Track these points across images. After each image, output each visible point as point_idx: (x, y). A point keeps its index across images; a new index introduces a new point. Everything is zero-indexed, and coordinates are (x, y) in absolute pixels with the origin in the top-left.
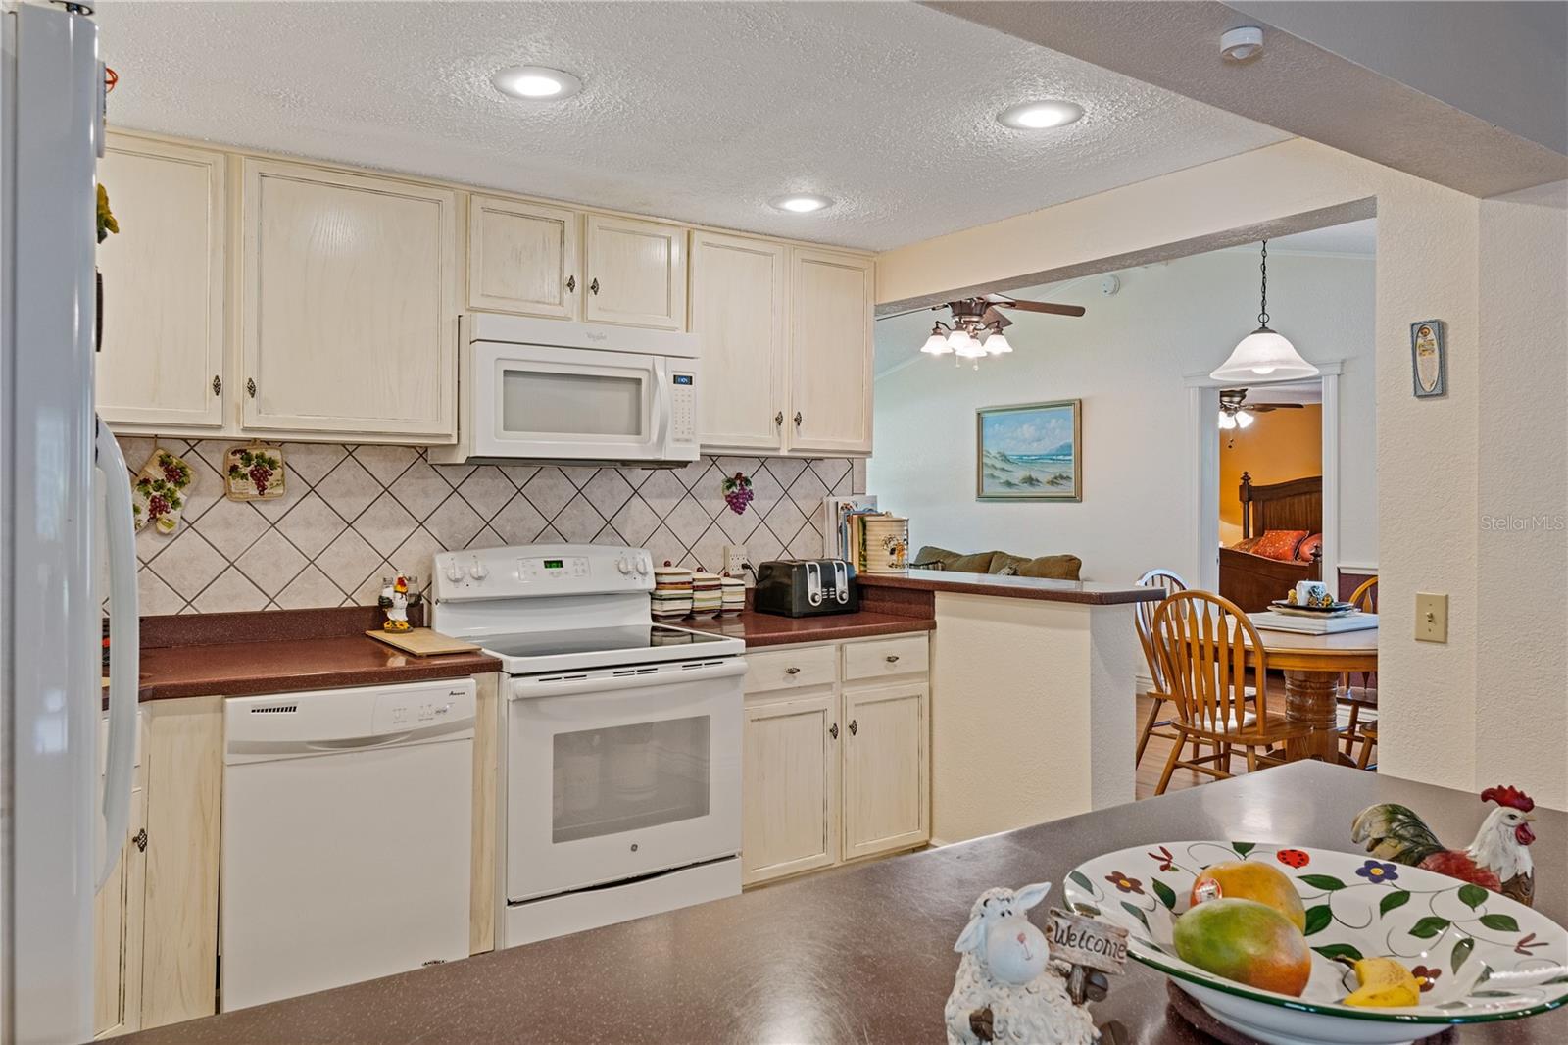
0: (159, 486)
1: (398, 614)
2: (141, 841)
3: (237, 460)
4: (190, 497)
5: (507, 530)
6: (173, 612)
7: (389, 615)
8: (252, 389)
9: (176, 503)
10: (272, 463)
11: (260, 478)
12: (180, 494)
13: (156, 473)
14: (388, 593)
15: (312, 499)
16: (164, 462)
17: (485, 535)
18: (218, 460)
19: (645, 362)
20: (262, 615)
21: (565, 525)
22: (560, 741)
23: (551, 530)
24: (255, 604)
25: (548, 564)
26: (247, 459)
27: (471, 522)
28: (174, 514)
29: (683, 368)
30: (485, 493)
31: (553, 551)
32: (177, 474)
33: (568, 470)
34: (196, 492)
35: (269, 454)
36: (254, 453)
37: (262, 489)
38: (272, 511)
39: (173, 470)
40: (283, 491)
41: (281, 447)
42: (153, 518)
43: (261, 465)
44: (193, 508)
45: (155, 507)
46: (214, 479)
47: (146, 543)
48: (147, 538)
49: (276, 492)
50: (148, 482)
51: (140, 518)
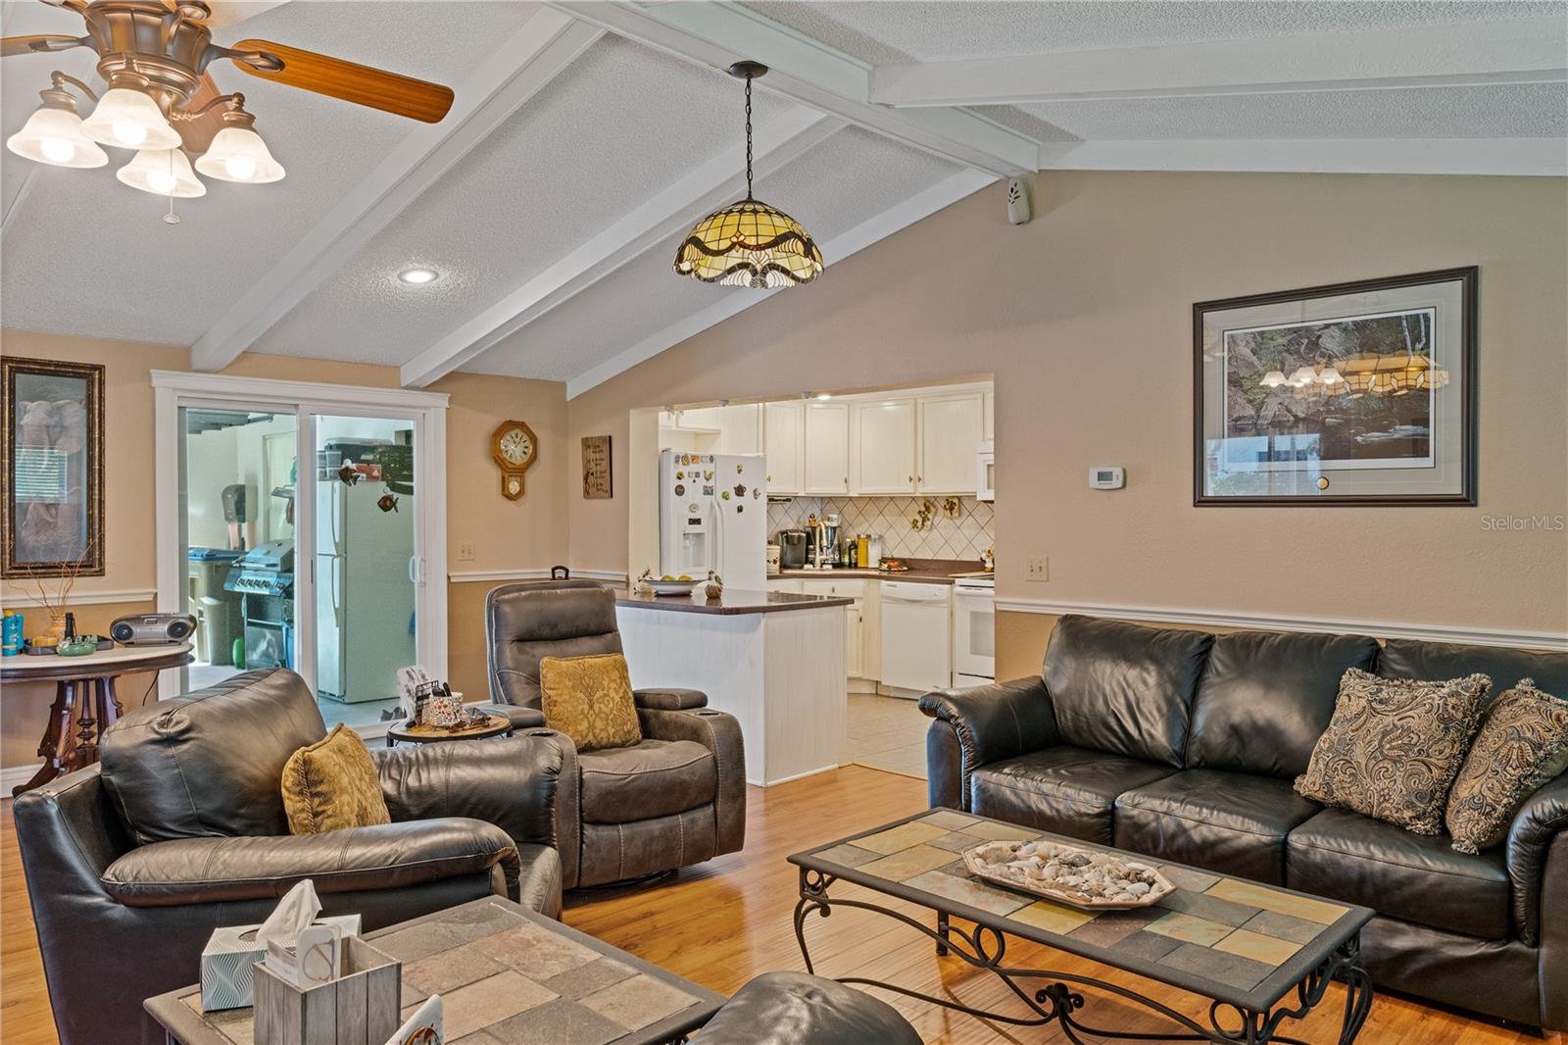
0: (924, 513)
1: (989, 565)
2: (861, 620)
3: (946, 503)
4: (934, 517)
6: (930, 558)
7: (986, 565)
8: (921, 480)
9: (928, 519)
10: (955, 504)
11: (951, 509)
12: (930, 516)
13: (923, 509)
14: (984, 556)
15: (970, 517)
16: (925, 505)
18: (943, 503)
22: (974, 614)
24: (952, 557)
26: (948, 503)
28: (928, 523)
32: (928, 509)
34: (936, 514)
35: (954, 500)
36: (950, 500)
37: (952, 513)
38: (957, 522)
39: (928, 505)
40: (960, 515)
41: (959, 498)
42: (923, 525)
43: (952, 504)
44: (937, 519)
45: (923, 521)
46: (941, 510)
47: (924, 533)
48: (923, 531)
49: (957, 514)
50: (920, 512)
51: (920, 524)
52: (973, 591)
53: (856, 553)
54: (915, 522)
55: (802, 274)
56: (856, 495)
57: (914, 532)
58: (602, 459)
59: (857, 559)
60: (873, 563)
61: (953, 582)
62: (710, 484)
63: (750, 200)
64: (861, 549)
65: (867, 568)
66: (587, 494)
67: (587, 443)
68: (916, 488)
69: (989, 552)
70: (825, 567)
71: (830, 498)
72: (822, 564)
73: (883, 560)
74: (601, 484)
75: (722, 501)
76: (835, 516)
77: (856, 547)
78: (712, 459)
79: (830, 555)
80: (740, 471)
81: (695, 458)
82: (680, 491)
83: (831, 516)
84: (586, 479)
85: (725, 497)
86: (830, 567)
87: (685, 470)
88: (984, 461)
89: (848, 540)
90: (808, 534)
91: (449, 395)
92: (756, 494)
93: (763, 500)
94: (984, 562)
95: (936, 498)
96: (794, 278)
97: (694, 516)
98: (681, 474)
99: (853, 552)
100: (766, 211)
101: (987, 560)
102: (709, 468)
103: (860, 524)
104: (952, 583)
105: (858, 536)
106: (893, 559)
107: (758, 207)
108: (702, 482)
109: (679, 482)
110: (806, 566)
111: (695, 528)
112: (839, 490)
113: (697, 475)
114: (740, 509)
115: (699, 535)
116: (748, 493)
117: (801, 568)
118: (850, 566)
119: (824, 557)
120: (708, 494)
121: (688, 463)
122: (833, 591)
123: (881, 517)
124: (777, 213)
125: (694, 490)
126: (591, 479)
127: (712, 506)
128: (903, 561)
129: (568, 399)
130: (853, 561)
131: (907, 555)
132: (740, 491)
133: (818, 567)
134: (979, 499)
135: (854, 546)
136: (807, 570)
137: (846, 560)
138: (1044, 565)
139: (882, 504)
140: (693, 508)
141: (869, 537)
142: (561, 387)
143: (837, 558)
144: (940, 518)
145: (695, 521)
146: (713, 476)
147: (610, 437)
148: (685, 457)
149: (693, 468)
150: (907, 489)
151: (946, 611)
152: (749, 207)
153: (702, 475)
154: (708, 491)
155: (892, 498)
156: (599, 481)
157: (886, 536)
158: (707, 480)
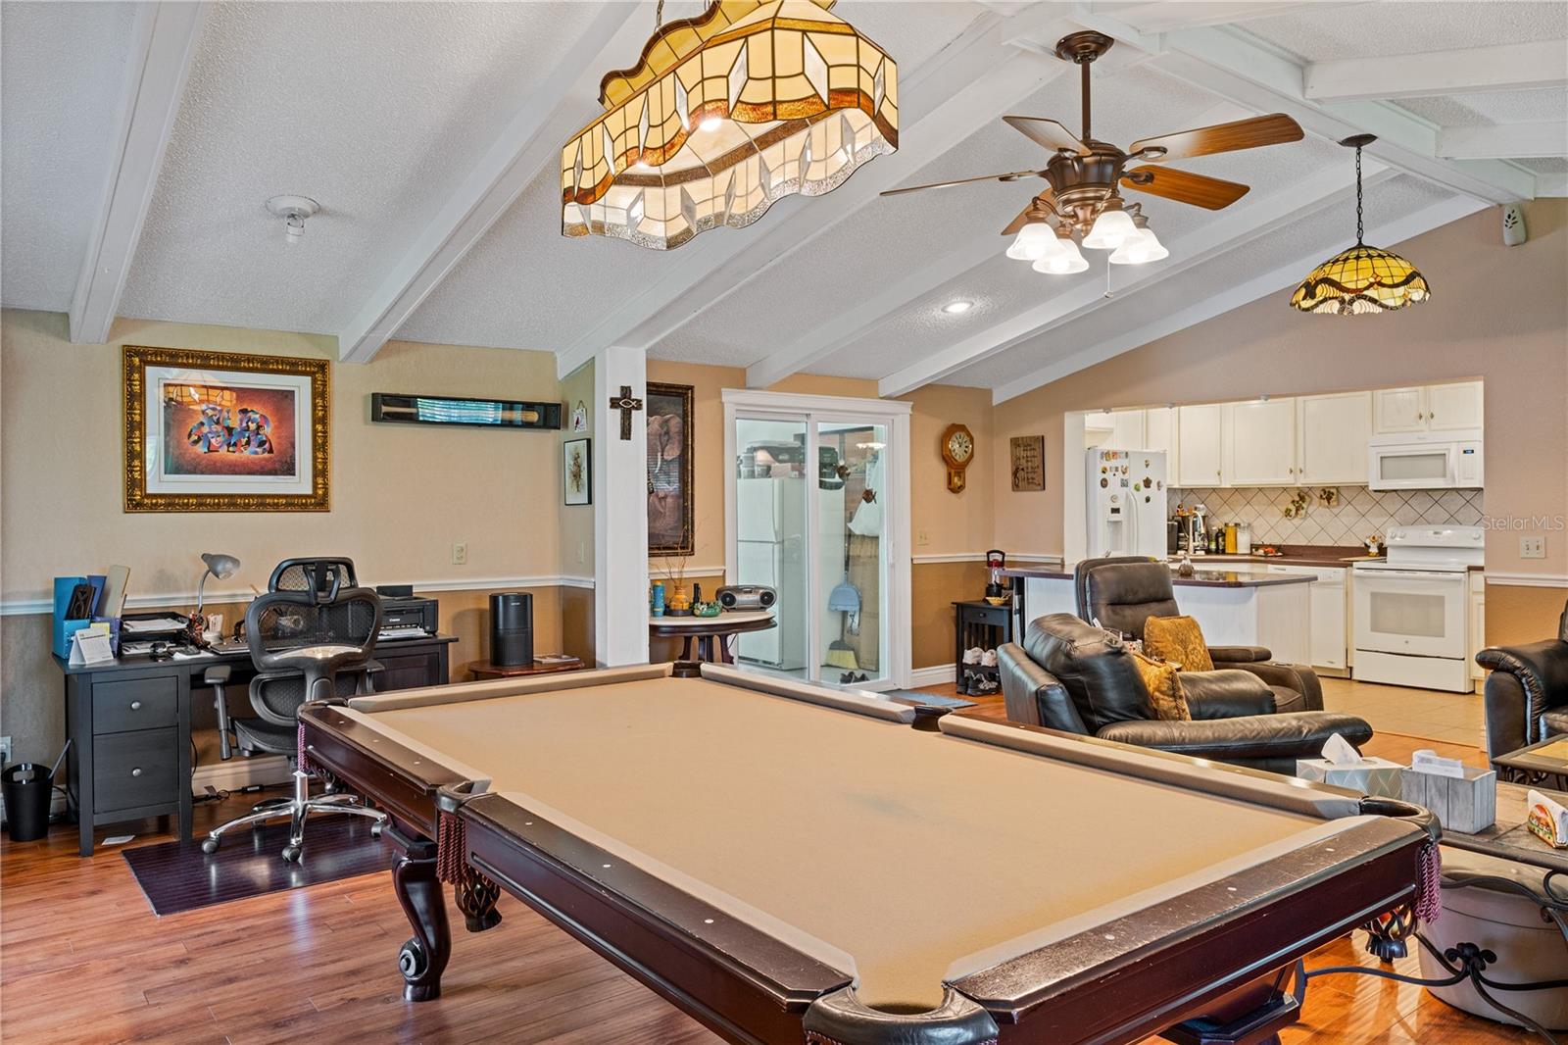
0: (1298, 502)
1: (1374, 550)
3: (1322, 493)
4: (1309, 506)
5: (1430, 519)
6: (1304, 544)
7: (1370, 550)
8: (1301, 471)
9: (1303, 508)
10: (1333, 494)
11: (1329, 499)
12: (1304, 505)
13: (1297, 499)
14: (1368, 542)
15: (1349, 506)
16: (1299, 495)
17: (1420, 520)
18: (1318, 493)
19: (1445, 446)
20: (1332, 547)
21: (1460, 517)
22: (1374, 595)
23: (1452, 520)
24: (1330, 544)
25: (1436, 533)
26: (1325, 493)
27: (1413, 515)
28: (1302, 512)
29: (1468, 447)
30: (1420, 504)
31: (1437, 528)
32: (1302, 498)
33: (1461, 492)
34: (1310, 503)
35: (1332, 490)
36: (1327, 490)
37: (1329, 503)
38: (1336, 510)
39: (1302, 497)
40: (1338, 504)
41: (1337, 488)
42: (1297, 513)
43: (1328, 495)
44: (1311, 509)
45: (1297, 510)
46: (1316, 500)
47: (1297, 521)
48: (1296, 519)
49: (1335, 503)
50: (1293, 501)
51: (1293, 513)
52: (1373, 573)
53: (1224, 540)
54: (1287, 513)
55: (1391, 303)
56: (1228, 486)
57: (1285, 520)
58: (1034, 457)
59: (1224, 546)
60: (1243, 548)
61: (1352, 566)
62: (1126, 477)
63: (1360, 246)
64: (1230, 538)
65: (1236, 554)
66: (1016, 487)
67: (1016, 443)
68: (1296, 480)
69: (1374, 538)
70: (1198, 553)
71: (1192, 490)
72: (1195, 550)
73: (1254, 547)
74: (1033, 479)
75: (1135, 492)
76: (1202, 506)
77: (1224, 535)
78: (1127, 455)
79: (1199, 543)
80: (1147, 466)
81: (1115, 454)
82: (1104, 483)
83: (1198, 506)
84: (1015, 474)
85: (1137, 489)
86: (1203, 552)
87: (1107, 465)
88: (1378, 453)
89: (1214, 528)
90: (1179, 523)
91: (912, 403)
92: (1159, 486)
93: (1164, 490)
94: (1369, 547)
95: (1310, 489)
96: (1381, 305)
97: (1115, 506)
98: (1106, 469)
99: (1220, 539)
100: (1379, 256)
101: (1372, 545)
102: (1125, 463)
103: (1225, 513)
104: (1348, 565)
105: (1226, 525)
106: (1263, 546)
107: (1371, 252)
108: (1119, 474)
109: (1104, 476)
110: (1179, 552)
111: (1115, 517)
112: (1210, 481)
113: (1117, 469)
114: (1147, 500)
115: (1116, 523)
116: (1154, 485)
118: (1217, 552)
119: (1196, 544)
120: (1125, 486)
121: (1110, 459)
123: (1248, 506)
124: (1389, 255)
125: (1114, 481)
126: (1021, 474)
127: (1127, 496)
128: (1278, 548)
129: (994, 404)
130: (1221, 548)
131: (1277, 542)
132: (1147, 483)
133: (1191, 553)
134: (1370, 488)
135: (1221, 534)
137: (1213, 546)
138: (1542, 543)
139: (1250, 495)
140: (1114, 499)
141: (1236, 525)
142: (988, 393)
143: (1206, 544)
144: (1315, 508)
145: (1116, 511)
146: (1128, 470)
147: (1043, 437)
148: (1108, 453)
149: (1113, 463)
150: (1286, 480)
151: (1342, 593)
152: (1363, 253)
153: (1120, 469)
154: (1124, 484)
155: (1260, 489)
156: (1030, 476)
157: (1254, 524)
158: (1124, 473)
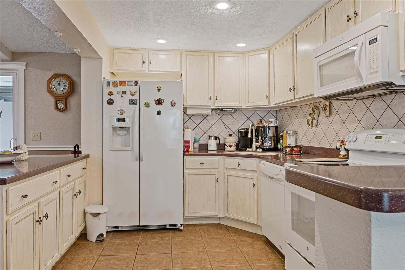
0: (312, 114)
1: (343, 152)
4: (317, 117)
5: (384, 123)
7: (340, 152)
8: (294, 89)
10: (327, 106)
11: (325, 110)
12: (315, 117)
15: (337, 115)
17: (377, 125)
18: (322, 106)
19: (356, 41)
20: (328, 149)
24: (328, 146)
27: (373, 120)
28: (315, 122)
32: (313, 111)
34: (319, 114)
36: (325, 104)
37: (325, 113)
38: (330, 119)
40: (330, 114)
42: (313, 123)
43: (325, 107)
45: (313, 120)
46: (321, 111)
48: (313, 127)
49: (328, 114)
50: (310, 114)
53: (283, 142)
54: (309, 122)
57: (310, 129)
59: (283, 146)
62: (134, 98)
68: (293, 96)
72: (257, 148)
75: (145, 108)
76: (272, 120)
77: (283, 138)
78: (136, 83)
80: (159, 90)
81: (123, 83)
82: (110, 102)
85: (147, 106)
87: (114, 90)
88: (318, 63)
89: (281, 134)
92: (173, 104)
97: (121, 117)
98: (112, 93)
99: (281, 141)
102: (134, 89)
105: (284, 132)
108: (128, 97)
109: (110, 97)
110: (248, 149)
111: (121, 124)
113: (124, 93)
114: (159, 113)
116: (166, 103)
117: (246, 150)
119: (257, 144)
120: (133, 104)
121: (117, 86)
122: (239, 165)
123: (297, 119)
127: (136, 111)
132: (159, 102)
133: (254, 150)
136: (249, 151)
140: (122, 112)
144: (322, 119)
145: (122, 120)
146: (138, 93)
148: (115, 83)
149: (121, 88)
153: (128, 93)
154: (132, 102)
158: (133, 96)
